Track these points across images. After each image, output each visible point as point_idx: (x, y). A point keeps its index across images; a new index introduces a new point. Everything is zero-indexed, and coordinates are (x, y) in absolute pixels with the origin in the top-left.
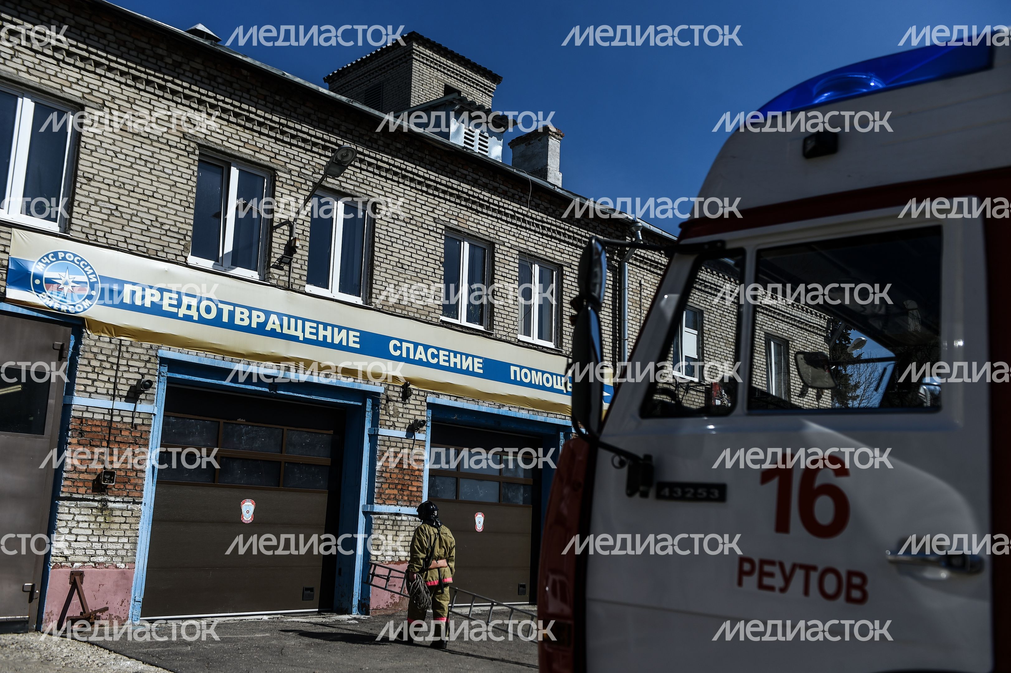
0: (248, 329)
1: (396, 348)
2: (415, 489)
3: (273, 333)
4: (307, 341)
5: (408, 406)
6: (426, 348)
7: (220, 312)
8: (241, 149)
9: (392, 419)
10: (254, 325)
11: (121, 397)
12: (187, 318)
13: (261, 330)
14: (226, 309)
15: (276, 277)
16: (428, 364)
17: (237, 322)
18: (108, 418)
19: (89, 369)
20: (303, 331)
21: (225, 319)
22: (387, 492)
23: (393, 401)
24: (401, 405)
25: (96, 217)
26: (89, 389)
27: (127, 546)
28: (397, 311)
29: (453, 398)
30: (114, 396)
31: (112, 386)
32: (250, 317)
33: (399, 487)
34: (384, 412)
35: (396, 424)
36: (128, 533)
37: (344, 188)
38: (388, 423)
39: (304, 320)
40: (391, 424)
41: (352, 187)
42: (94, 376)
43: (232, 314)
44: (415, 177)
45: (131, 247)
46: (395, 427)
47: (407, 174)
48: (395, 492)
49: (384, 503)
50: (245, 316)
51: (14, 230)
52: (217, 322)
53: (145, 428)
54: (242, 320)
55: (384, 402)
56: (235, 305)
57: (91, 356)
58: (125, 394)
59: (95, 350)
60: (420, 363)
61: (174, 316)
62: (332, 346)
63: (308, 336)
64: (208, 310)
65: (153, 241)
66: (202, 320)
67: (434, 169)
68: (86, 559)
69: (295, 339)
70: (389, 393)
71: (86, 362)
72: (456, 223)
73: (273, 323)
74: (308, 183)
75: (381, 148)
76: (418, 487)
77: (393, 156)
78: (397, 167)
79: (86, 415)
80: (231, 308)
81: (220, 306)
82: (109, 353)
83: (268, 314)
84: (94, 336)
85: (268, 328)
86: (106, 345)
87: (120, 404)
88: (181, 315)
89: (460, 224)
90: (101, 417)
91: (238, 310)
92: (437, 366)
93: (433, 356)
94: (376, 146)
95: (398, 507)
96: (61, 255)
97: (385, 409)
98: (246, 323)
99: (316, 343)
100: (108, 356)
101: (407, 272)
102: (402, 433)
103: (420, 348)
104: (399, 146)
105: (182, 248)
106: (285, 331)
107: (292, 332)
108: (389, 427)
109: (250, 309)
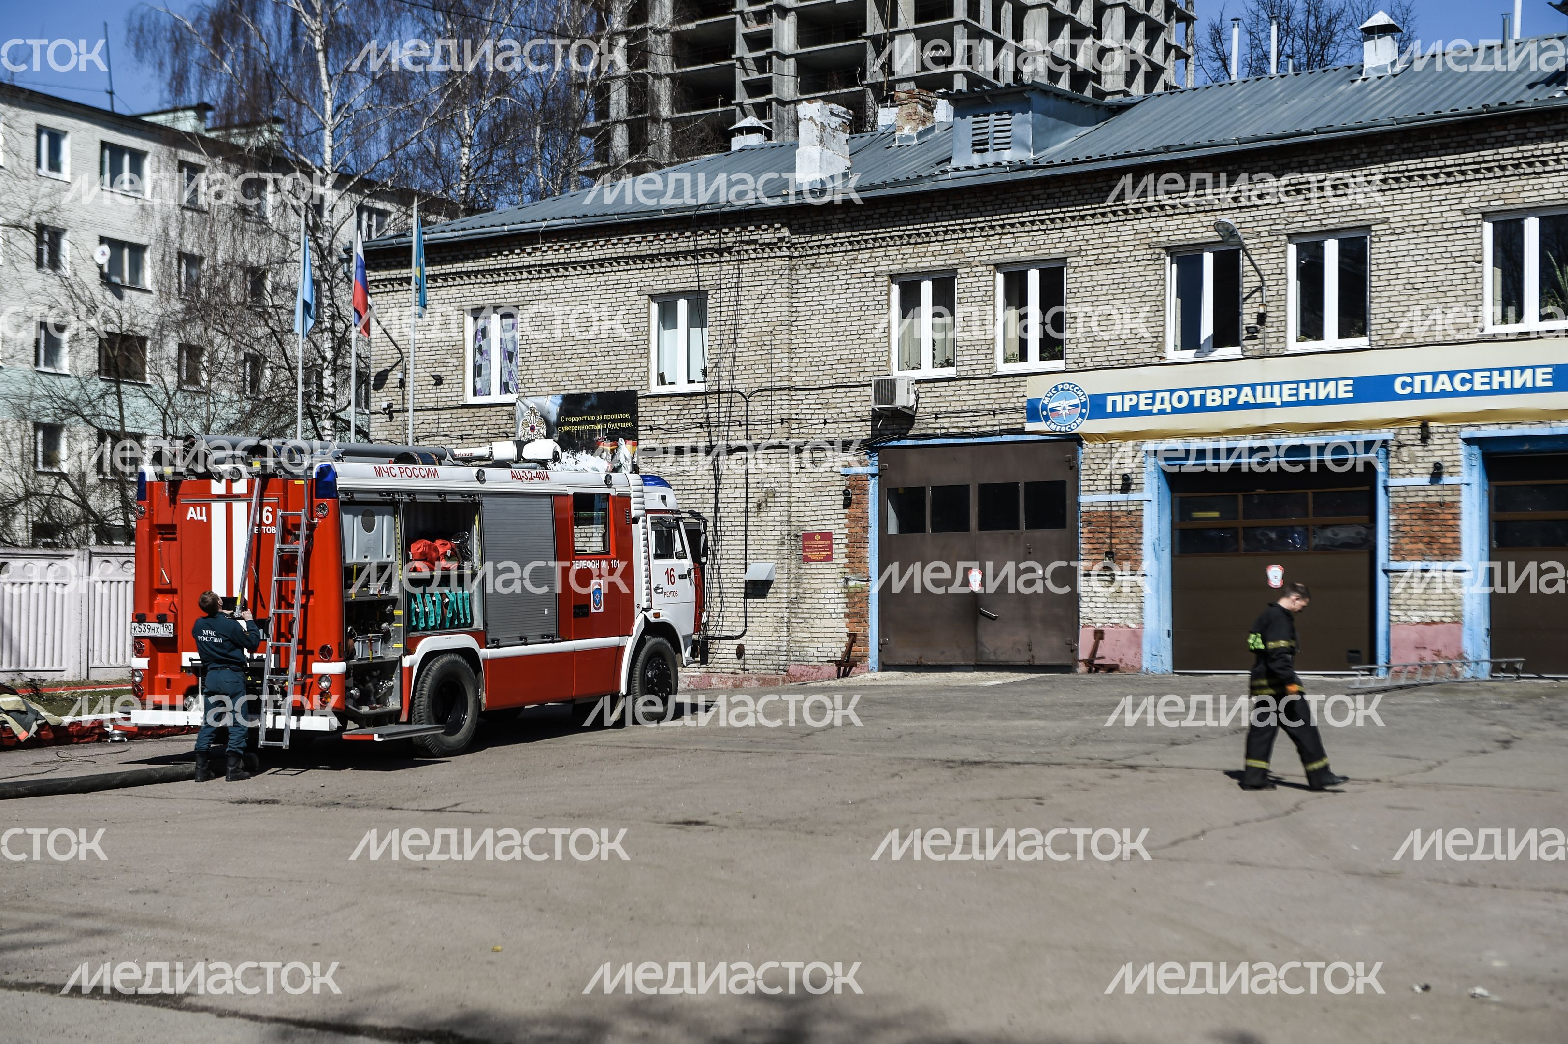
0: (1221, 408)
1: (1404, 385)
2: (1449, 541)
3: (1247, 406)
4: (1285, 404)
5: (1431, 448)
6: (1451, 375)
7: (1191, 398)
8: (1205, 235)
9: (1407, 466)
10: (1226, 403)
11: (1116, 490)
12: (1162, 412)
13: (1234, 405)
14: (1197, 394)
15: (1250, 348)
16: (1456, 394)
17: (1209, 403)
18: (1108, 509)
19: (1090, 472)
20: (1281, 396)
21: (1197, 404)
22: (1407, 547)
23: (1405, 445)
24: (1419, 448)
25: (1083, 347)
26: (1092, 488)
27: (1136, 611)
28: (1408, 341)
29: (1503, 426)
30: (1111, 490)
31: (1108, 483)
32: (1221, 396)
33: (1426, 540)
34: (1395, 460)
35: (1414, 471)
36: (1135, 600)
37: (1326, 225)
38: (1401, 472)
39: (1281, 384)
40: (1407, 471)
41: (1336, 221)
42: (1093, 477)
43: (1203, 398)
44: (1425, 172)
45: (1112, 363)
46: (1411, 473)
47: (1411, 174)
48: (1421, 546)
49: (1404, 559)
50: (1217, 397)
51: (1028, 378)
52: (1190, 409)
53: (1138, 513)
54: (1213, 400)
55: (1394, 449)
56: (1205, 388)
57: (1090, 461)
58: (1119, 487)
59: (1092, 456)
60: (1443, 394)
61: (1149, 413)
62: (1318, 402)
63: (1286, 398)
64: (1180, 400)
65: (1130, 351)
66: (1175, 411)
67: (1451, 151)
68: (1105, 621)
69: (1272, 405)
70: (1401, 438)
71: (1086, 467)
72: (1501, 202)
73: (1246, 396)
74: (1281, 238)
75: (1367, 161)
76: (1454, 538)
77: (1385, 162)
78: (1395, 172)
79: (1092, 509)
80: (1203, 392)
81: (1192, 393)
82: (1103, 456)
83: (1239, 388)
84: (1091, 445)
85: (1241, 401)
86: (1100, 451)
87: (1117, 497)
88: (1155, 411)
89: (1507, 202)
90: (1103, 509)
91: (1209, 392)
92: (1472, 393)
93: (1463, 382)
94: (1361, 162)
95: (1425, 563)
96: (1060, 387)
97: (1396, 457)
98: (1217, 403)
99: (1298, 404)
100: (1103, 459)
101: (1421, 291)
102: (1425, 480)
103: (1444, 378)
104: (1390, 147)
105: (1155, 349)
106: (1260, 400)
107: (1268, 399)
108: (1404, 475)
109: (1221, 388)
